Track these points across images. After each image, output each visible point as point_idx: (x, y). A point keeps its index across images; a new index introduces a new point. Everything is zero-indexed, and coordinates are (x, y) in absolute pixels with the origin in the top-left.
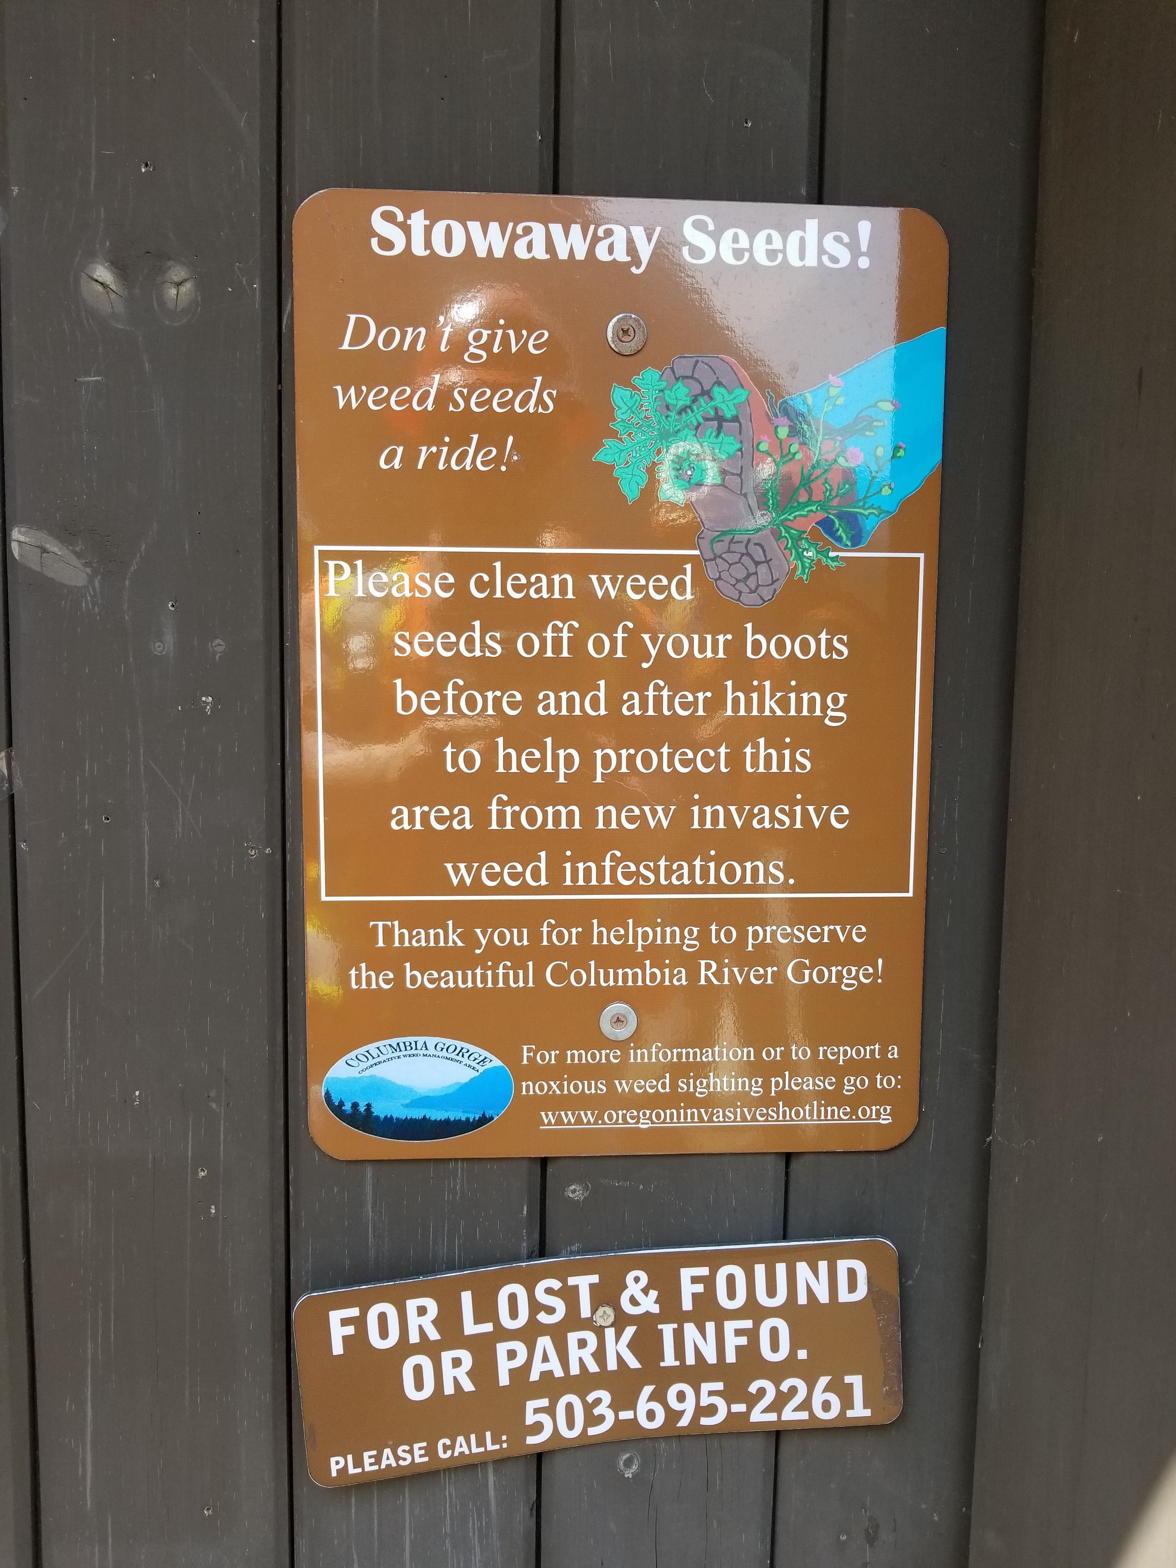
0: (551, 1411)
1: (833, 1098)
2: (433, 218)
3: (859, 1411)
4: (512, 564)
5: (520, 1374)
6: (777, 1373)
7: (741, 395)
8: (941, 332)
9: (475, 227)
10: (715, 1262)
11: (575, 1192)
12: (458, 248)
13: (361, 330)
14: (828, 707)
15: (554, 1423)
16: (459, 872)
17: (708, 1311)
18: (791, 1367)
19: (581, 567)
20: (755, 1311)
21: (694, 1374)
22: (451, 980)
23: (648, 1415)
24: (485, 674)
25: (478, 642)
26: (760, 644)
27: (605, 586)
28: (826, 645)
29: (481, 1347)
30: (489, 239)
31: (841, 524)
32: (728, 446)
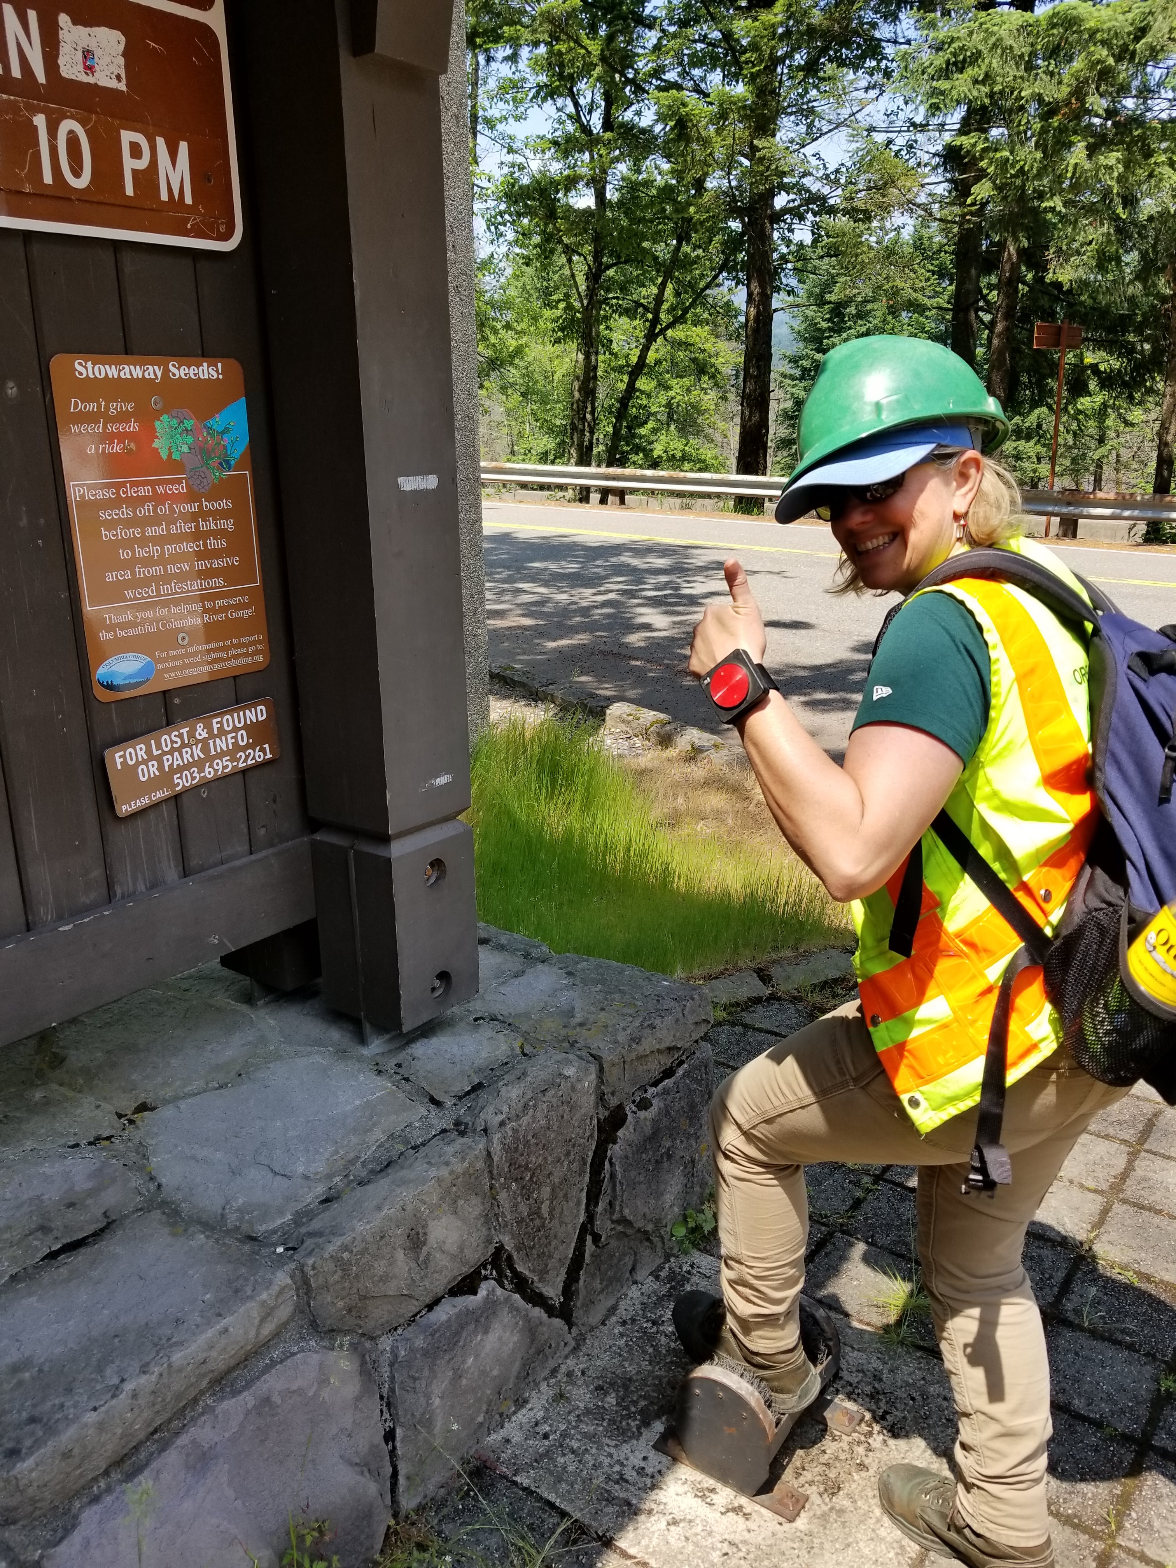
0: (180, 778)
1: (246, 655)
2: (94, 364)
3: (269, 756)
4: (133, 484)
5: (171, 766)
6: (244, 749)
7: (192, 422)
8: (244, 398)
9: (107, 367)
10: (221, 715)
11: (177, 701)
12: (103, 375)
13: (76, 404)
14: (229, 525)
15: (182, 782)
16: (129, 594)
17: (222, 732)
18: (248, 746)
19: (153, 484)
20: (235, 729)
21: (220, 755)
22: (131, 632)
23: (209, 773)
24: (129, 523)
25: (125, 512)
26: (207, 505)
27: (160, 490)
28: (226, 504)
29: (159, 759)
30: (112, 372)
31: (225, 463)
32: (190, 439)
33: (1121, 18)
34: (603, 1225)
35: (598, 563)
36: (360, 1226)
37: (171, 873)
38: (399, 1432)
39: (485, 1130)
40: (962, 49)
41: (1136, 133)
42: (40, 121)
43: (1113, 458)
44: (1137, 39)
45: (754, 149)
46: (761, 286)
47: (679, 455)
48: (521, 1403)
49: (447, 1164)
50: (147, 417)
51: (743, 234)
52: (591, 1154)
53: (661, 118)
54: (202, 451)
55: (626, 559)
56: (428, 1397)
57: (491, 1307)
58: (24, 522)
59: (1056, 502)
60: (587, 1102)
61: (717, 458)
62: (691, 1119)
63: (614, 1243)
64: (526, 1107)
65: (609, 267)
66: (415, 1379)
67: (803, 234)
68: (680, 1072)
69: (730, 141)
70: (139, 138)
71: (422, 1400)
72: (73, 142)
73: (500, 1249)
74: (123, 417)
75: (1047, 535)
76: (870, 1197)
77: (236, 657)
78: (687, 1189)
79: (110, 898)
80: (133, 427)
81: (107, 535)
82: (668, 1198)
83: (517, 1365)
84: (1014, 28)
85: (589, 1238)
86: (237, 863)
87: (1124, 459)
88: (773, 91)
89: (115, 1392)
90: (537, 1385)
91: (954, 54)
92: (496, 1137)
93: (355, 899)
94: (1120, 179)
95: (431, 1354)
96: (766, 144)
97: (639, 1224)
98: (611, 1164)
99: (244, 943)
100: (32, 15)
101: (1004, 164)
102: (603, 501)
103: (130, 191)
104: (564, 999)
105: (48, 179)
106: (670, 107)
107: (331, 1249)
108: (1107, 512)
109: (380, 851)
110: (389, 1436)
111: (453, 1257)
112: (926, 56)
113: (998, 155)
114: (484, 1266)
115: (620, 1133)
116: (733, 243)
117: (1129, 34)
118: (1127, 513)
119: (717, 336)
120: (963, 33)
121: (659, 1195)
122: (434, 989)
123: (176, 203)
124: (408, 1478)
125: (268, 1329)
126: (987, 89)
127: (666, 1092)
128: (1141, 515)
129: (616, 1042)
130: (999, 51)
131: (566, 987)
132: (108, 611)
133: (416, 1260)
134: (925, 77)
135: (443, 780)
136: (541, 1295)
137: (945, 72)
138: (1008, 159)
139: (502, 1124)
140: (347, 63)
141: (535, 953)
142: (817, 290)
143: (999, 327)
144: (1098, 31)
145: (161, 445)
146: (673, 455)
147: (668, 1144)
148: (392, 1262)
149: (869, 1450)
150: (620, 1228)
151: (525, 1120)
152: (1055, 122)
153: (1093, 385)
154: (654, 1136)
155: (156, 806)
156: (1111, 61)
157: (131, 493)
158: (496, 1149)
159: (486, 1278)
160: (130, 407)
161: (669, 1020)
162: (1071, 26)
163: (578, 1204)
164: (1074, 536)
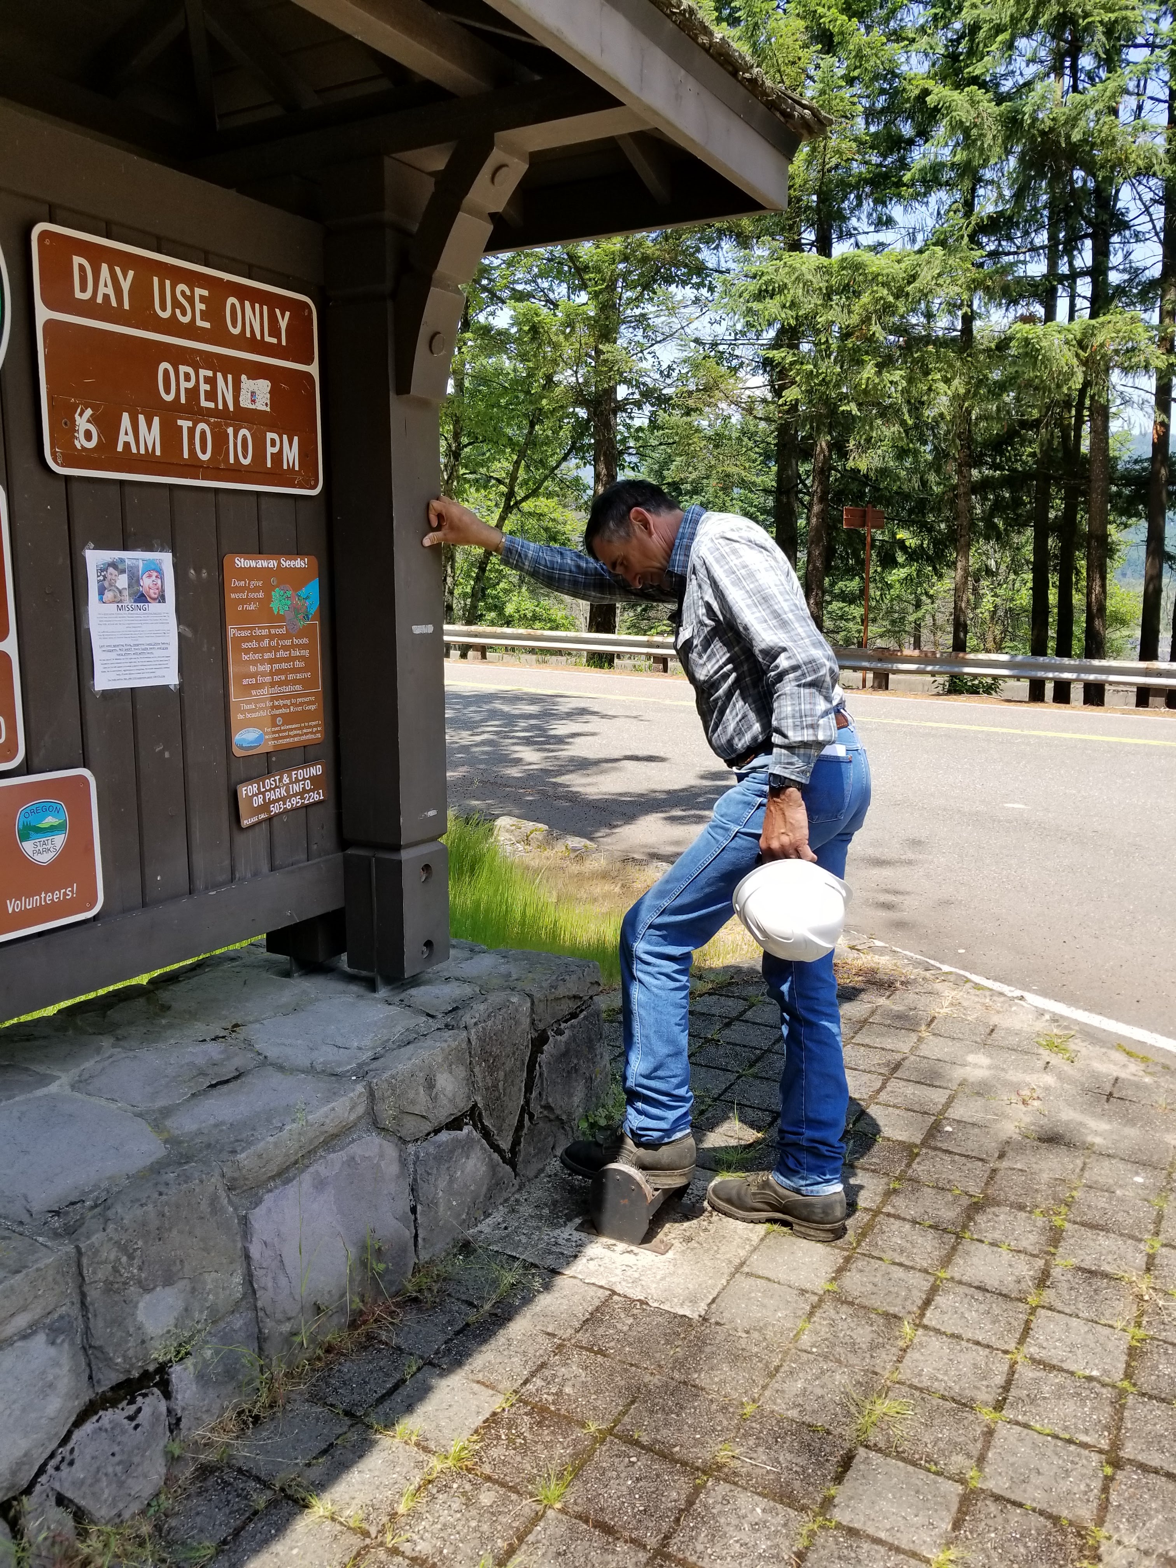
0: (274, 807)
1: (312, 733)
2: (244, 559)
3: (321, 798)
4: (259, 628)
5: (269, 799)
6: (308, 792)
9: (251, 561)
10: (297, 769)
11: (274, 759)
12: (248, 566)
13: (234, 582)
14: (306, 653)
15: (275, 809)
16: (254, 692)
17: (297, 781)
18: (311, 790)
19: (269, 628)
20: (304, 779)
21: (295, 795)
22: (254, 715)
23: (288, 806)
24: (256, 651)
25: (254, 644)
26: (296, 641)
27: (273, 631)
28: (305, 641)
29: (263, 793)
30: (253, 564)
31: (306, 617)
32: (289, 603)
33: (896, 266)
34: (536, 1108)
35: (472, 709)
36: (400, 1067)
37: (265, 868)
38: (419, 1207)
39: (466, 1027)
40: (771, 281)
41: (916, 355)
42: (230, 431)
43: (929, 620)
44: (909, 283)
45: (598, 352)
46: (607, 469)
47: (529, 615)
48: (487, 1215)
49: (446, 1041)
50: (268, 589)
51: (588, 421)
52: (527, 1058)
53: (516, 322)
54: (295, 609)
55: (498, 705)
56: (436, 1187)
57: (469, 1142)
58: (205, 649)
59: (869, 658)
60: (526, 1022)
61: (567, 618)
62: (589, 1048)
63: (541, 1124)
64: (489, 1016)
65: (466, 446)
66: (429, 1174)
67: (641, 419)
68: (582, 1016)
69: (577, 346)
70: (275, 436)
71: (433, 1189)
72: (245, 439)
73: (475, 1105)
74: (256, 589)
75: (864, 686)
76: (710, 1109)
77: (306, 734)
78: (588, 1098)
79: (232, 880)
80: (261, 595)
81: (245, 657)
82: (576, 1100)
83: (484, 1189)
84: (812, 267)
85: (526, 1116)
86: (302, 865)
87: (939, 622)
88: (614, 306)
89: (281, 1129)
90: (496, 1207)
91: (766, 283)
92: (473, 1031)
93: (374, 890)
94: (905, 391)
95: (438, 1159)
96: (610, 349)
97: (558, 1112)
98: (540, 1067)
99: (304, 918)
100: (230, 377)
101: (810, 375)
102: (464, 656)
103: (269, 465)
104: (503, 969)
105: (232, 461)
106: (524, 314)
107: (385, 1076)
108: (913, 667)
109: (394, 857)
110: (414, 1210)
111: (450, 1101)
112: (742, 283)
113: (804, 367)
114: (464, 1115)
115: (545, 1048)
116: (581, 428)
117: (903, 279)
118: (929, 668)
119: (565, 506)
120: (771, 269)
121: (570, 1096)
122: (423, 953)
123: (291, 470)
124: (424, 1239)
125: (353, 1117)
126: (794, 314)
127: (572, 1026)
128: (942, 670)
129: (541, 987)
130: (801, 285)
131: (503, 963)
132: (243, 702)
133: (430, 1096)
134: (742, 300)
135: (432, 813)
136: (498, 1146)
137: (760, 296)
138: (812, 371)
139: (476, 1024)
140: (394, 402)
141: (477, 949)
142: (656, 467)
143: (816, 509)
144: (879, 275)
145: (275, 606)
146: (525, 615)
147: (575, 1061)
148: (417, 1094)
149: (710, 1222)
150: (545, 1113)
151: (490, 1023)
152: (849, 343)
153: (901, 558)
154: (565, 1055)
155: (259, 823)
156: (891, 299)
157: (258, 633)
158: (473, 1037)
159: (467, 1124)
160: (260, 583)
161: (574, 977)
162: (857, 269)
163: (520, 1090)
164: (887, 688)
